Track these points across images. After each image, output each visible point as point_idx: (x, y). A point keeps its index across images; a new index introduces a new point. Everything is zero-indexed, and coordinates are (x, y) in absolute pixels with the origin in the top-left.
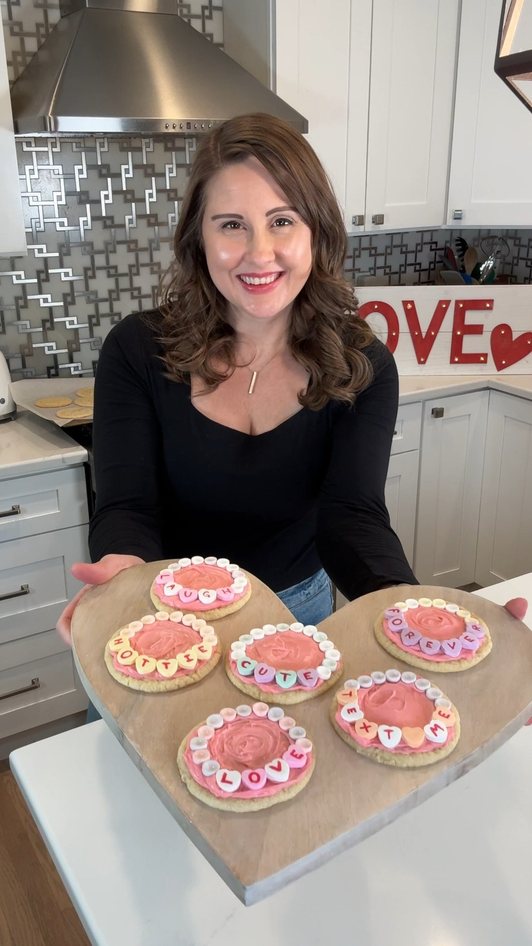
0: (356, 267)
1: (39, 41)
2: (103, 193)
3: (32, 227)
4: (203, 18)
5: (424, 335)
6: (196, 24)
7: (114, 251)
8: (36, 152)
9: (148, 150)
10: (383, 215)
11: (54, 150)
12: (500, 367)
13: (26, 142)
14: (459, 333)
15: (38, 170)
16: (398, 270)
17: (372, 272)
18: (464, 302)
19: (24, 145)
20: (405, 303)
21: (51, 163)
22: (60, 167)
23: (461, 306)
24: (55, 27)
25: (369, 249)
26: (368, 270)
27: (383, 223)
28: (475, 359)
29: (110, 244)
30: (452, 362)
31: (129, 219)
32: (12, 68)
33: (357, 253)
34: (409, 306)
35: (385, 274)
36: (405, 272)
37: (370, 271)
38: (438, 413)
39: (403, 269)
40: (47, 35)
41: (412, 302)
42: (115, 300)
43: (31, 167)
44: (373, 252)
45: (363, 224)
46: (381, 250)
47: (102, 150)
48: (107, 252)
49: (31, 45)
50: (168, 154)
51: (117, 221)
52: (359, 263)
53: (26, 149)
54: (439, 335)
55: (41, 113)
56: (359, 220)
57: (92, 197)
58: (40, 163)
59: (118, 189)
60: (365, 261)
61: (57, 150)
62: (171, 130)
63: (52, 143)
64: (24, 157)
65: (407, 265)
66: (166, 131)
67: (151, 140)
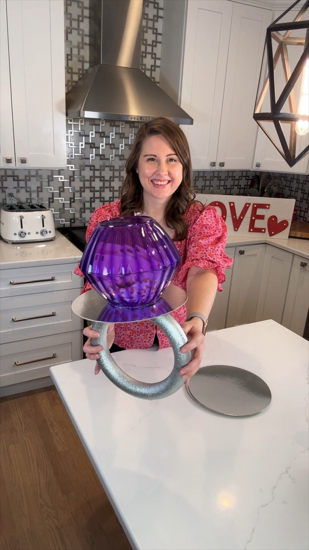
1: (79, 76)
2: (101, 144)
3: (69, 157)
4: (151, 70)
5: (238, 218)
6: (148, 74)
7: (104, 170)
8: (74, 124)
9: (122, 126)
10: (224, 163)
11: (82, 124)
12: (271, 235)
13: (70, 120)
14: (253, 218)
15: (74, 132)
16: (230, 188)
17: (218, 187)
18: (257, 204)
20: (230, 203)
21: (80, 130)
22: (83, 132)
23: (255, 206)
24: (86, 70)
25: (217, 177)
27: (224, 166)
28: (259, 230)
29: (103, 167)
30: (250, 231)
31: (112, 157)
32: (66, 87)
33: (212, 178)
34: (232, 205)
35: (224, 189)
36: (233, 189)
37: (217, 187)
38: (242, 253)
39: (232, 187)
40: (83, 74)
41: (233, 203)
42: (102, 191)
43: (71, 131)
44: (219, 178)
45: (215, 166)
46: (223, 178)
47: (102, 125)
48: (101, 170)
49: (76, 78)
50: (131, 129)
51: (106, 157)
52: (213, 183)
53: (69, 123)
54: (244, 218)
55: (78, 109)
56: (213, 164)
57: (96, 145)
58: (75, 129)
59: (108, 143)
60: (215, 183)
61: (83, 124)
62: (133, 120)
63: (81, 121)
64: (68, 127)
65: (234, 185)
66: (131, 120)
67: (124, 122)
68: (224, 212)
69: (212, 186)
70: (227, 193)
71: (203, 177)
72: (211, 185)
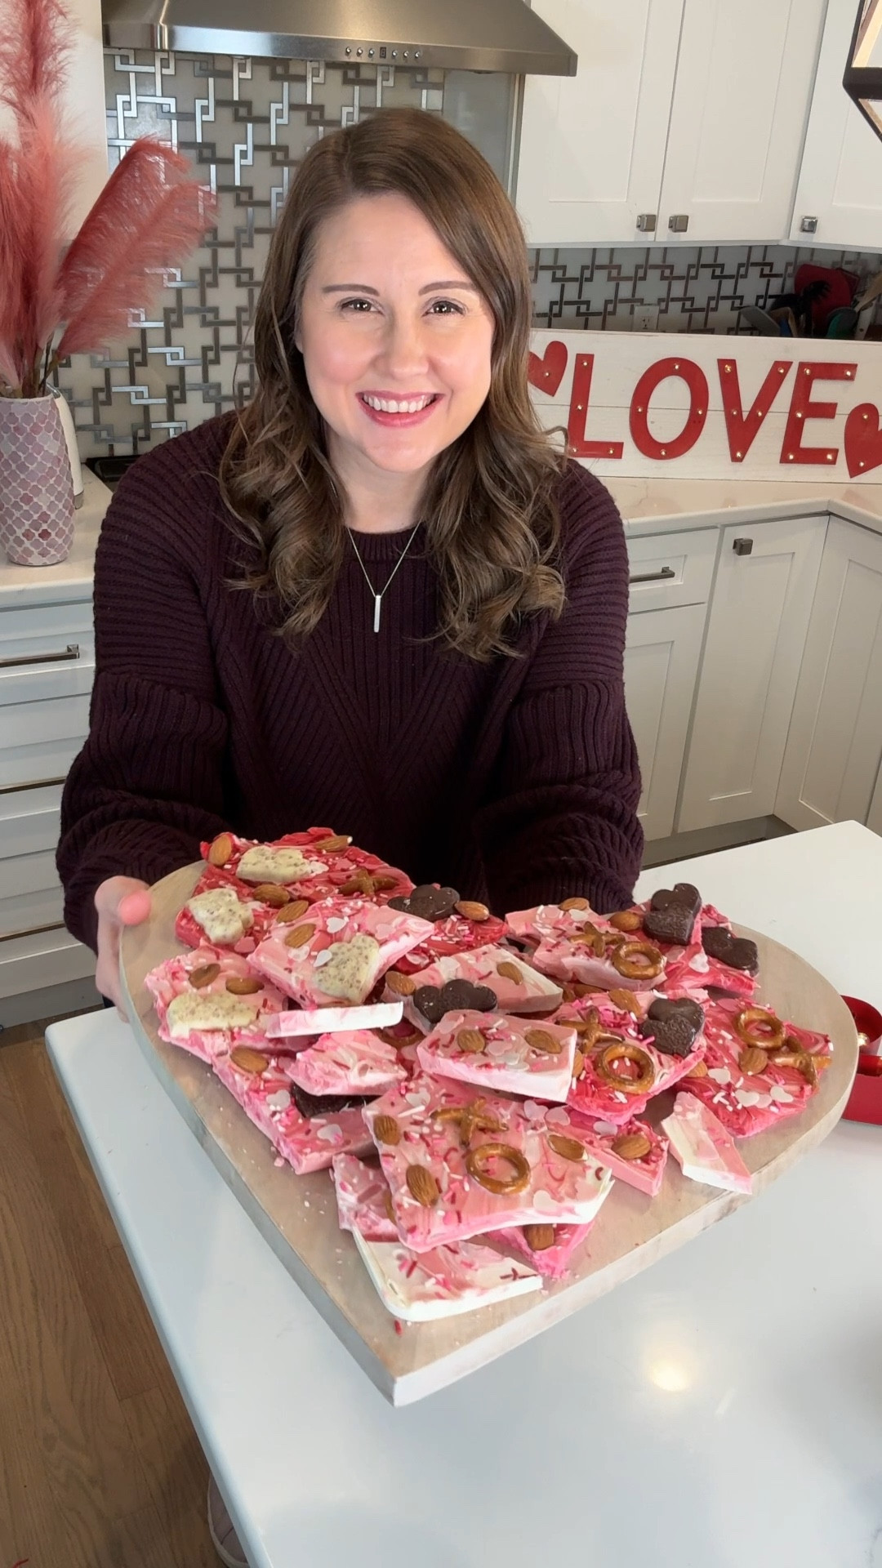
2: (238, 148)
5: (746, 415)
7: (250, 245)
8: (136, 72)
9: (316, 80)
10: (688, 217)
11: (165, 71)
12: (855, 471)
13: (121, 56)
14: (799, 415)
15: (137, 103)
16: (705, 306)
17: (663, 305)
18: (813, 366)
19: (118, 60)
20: (721, 363)
21: (159, 93)
22: (172, 101)
23: (808, 371)
25: (661, 267)
26: (656, 302)
27: (685, 231)
28: (817, 456)
29: (245, 231)
30: (784, 459)
31: (277, 194)
33: (641, 273)
34: (728, 368)
35: (684, 310)
36: (715, 309)
37: (659, 304)
38: (743, 547)
39: (713, 304)
41: (732, 363)
43: (127, 98)
45: (653, 230)
46: (680, 270)
47: (242, 75)
48: (238, 245)
50: (348, 88)
51: (259, 195)
52: (643, 290)
53: (119, 67)
54: (769, 415)
55: (150, 13)
56: (648, 223)
57: (221, 152)
58: (141, 91)
59: (263, 142)
60: (652, 288)
61: (170, 71)
62: (353, 59)
63: (162, 59)
64: (115, 83)
65: (720, 297)
66: (346, 59)
67: (322, 64)
68: (699, 397)
69: (641, 301)
70: (693, 326)
71: (608, 267)
72: (636, 297)
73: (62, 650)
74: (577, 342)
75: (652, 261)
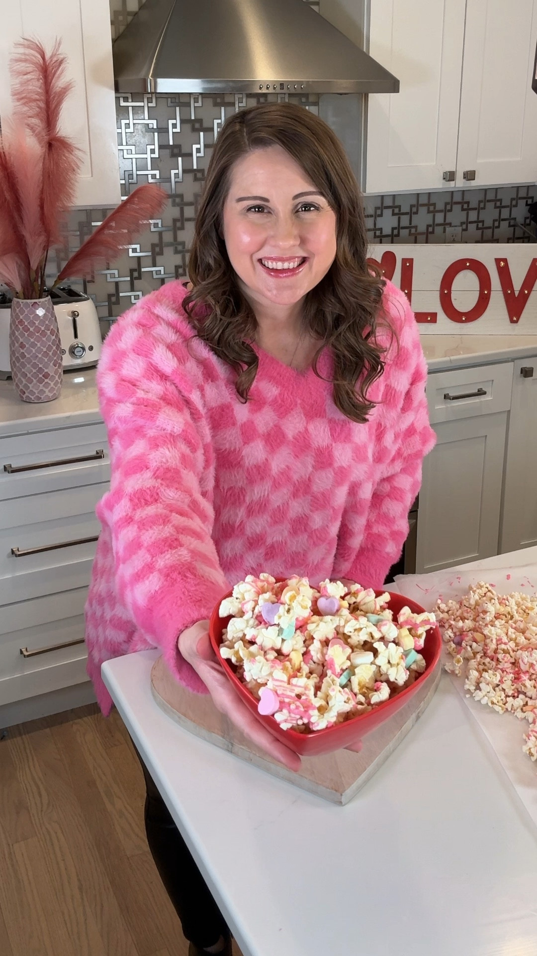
0: (447, 221)
1: (140, 2)
2: (195, 147)
3: (125, 179)
5: (517, 293)
8: (132, 106)
10: (474, 171)
11: (150, 105)
13: (124, 98)
15: (134, 124)
16: (492, 225)
17: (464, 226)
19: (122, 100)
20: (498, 261)
21: (146, 117)
22: (154, 122)
25: (461, 203)
26: (459, 224)
27: (475, 179)
32: (113, 27)
33: (449, 207)
35: (478, 228)
36: (498, 227)
37: (461, 226)
38: (527, 373)
39: (496, 224)
41: (505, 260)
43: (127, 121)
44: (465, 206)
45: (453, 180)
46: (473, 204)
47: (196, 105)
49: (133, 4)
52: (450, 217)
53: (123, 104)
54: (532, 293)
55: (142, 75)
56: (450, 176)
57: (185, 150)
58: (136, 117)
60: (457, 216)
61: (153, 105)
62: (264, 91)
63: (148, 98)
64: (121, 112)
65: (501, 220)
66: (260, 91)
67: (245, 96)
68: (485, 282)
69: (450, 224)
70: (485, 238)
71: (428, 205)
73: (94, 453)
74: (401, 251)
75: (455, 200)
